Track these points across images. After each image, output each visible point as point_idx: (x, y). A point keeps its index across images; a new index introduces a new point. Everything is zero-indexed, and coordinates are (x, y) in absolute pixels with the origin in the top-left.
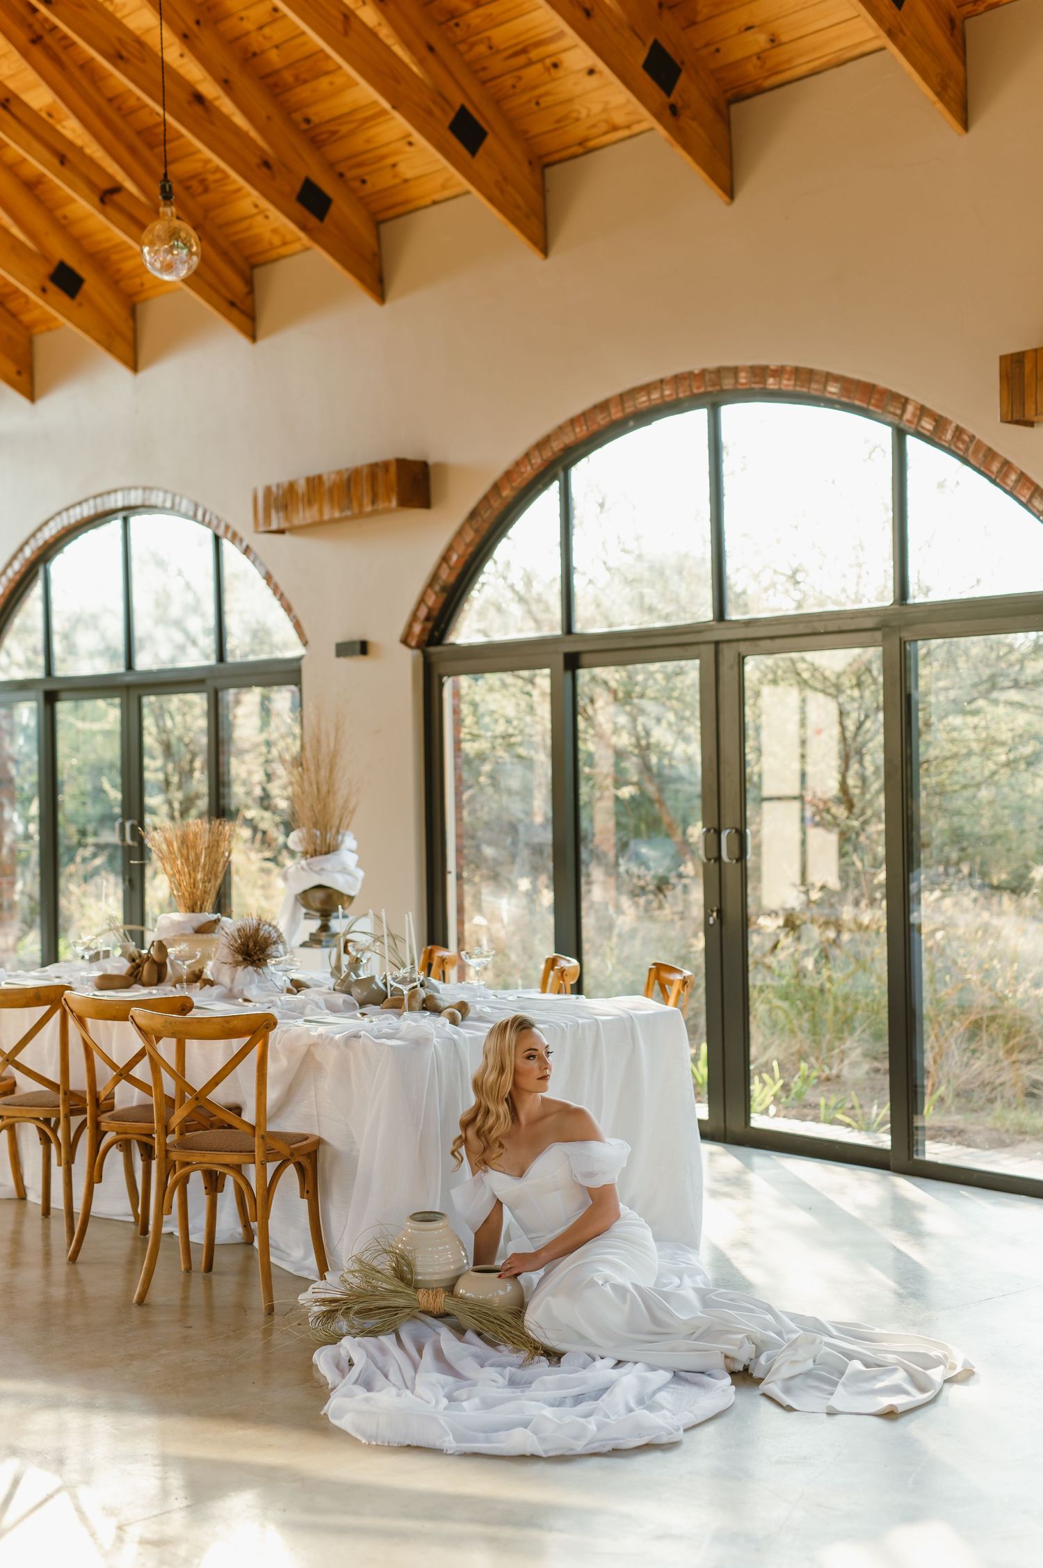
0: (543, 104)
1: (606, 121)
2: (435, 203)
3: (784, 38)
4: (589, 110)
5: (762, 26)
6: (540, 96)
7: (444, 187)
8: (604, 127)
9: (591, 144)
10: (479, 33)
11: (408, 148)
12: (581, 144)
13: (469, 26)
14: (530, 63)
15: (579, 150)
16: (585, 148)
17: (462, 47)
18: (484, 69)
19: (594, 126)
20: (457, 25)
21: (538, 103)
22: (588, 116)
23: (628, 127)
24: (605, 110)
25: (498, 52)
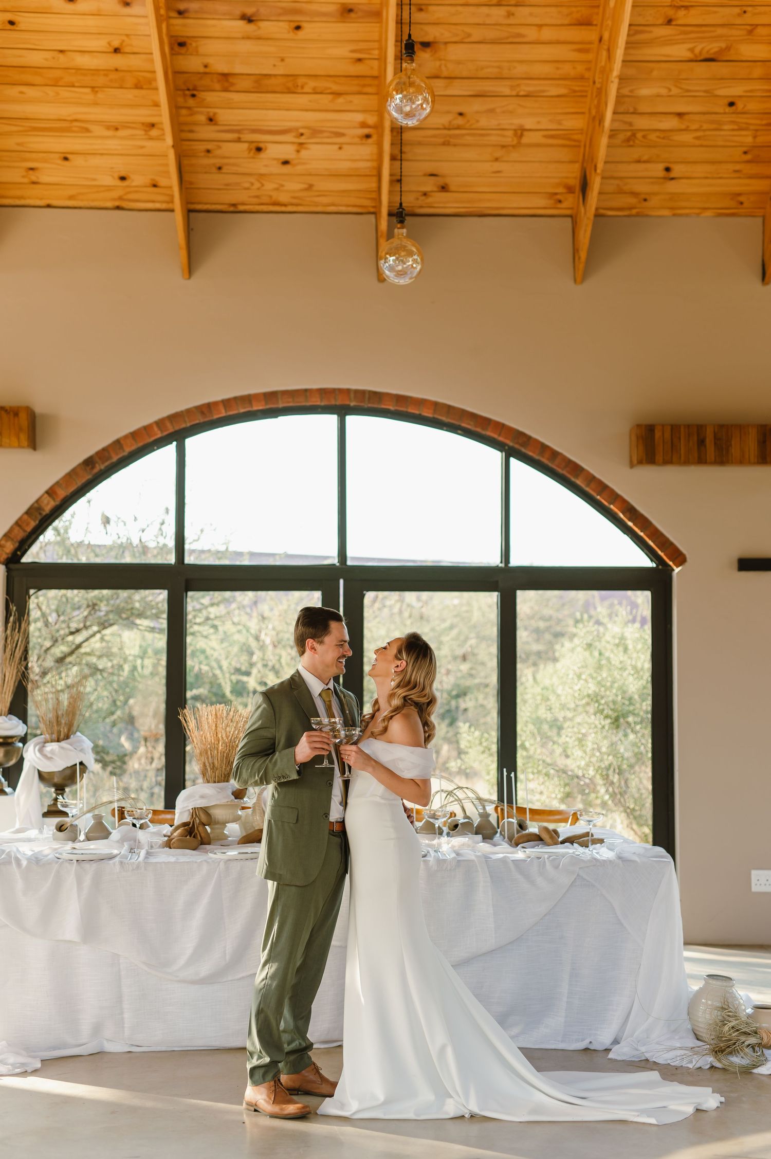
0: (224, 170)
1: (271, 197)
2: (49, 206)
3: (452, 188)
4: (263, 185)
5: (443, 176)
6: (227, 164)
7: (71, 198)
8: (265, 199)
9: (241, 208)
10: (210, 108)
11: (60, 162)
12: (234, 205)
13: (204, 100)
14: (239, 140)
15: (232, 209)
16: (234, 210)
17: (184, 112)
18: (191, 131)
19: (257, 197)
20: (193, 96)
21: (220, 168)
22: (258, 189)
23: (285, 205)
24: (277, 189)
25: (216, 124)
